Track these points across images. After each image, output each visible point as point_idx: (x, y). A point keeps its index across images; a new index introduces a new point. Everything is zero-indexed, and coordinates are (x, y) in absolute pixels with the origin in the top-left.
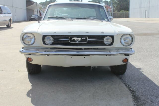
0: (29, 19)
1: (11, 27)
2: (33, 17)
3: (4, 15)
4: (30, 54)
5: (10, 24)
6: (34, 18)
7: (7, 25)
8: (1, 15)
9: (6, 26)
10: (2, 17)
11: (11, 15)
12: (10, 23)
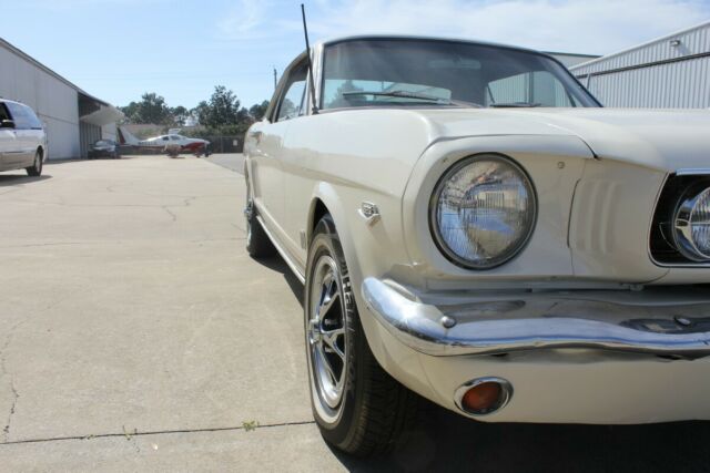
0: (89, 153)
1: (43, 173)
2: (101, 146)
3: (20, 133)
4: (501, 355)
5: (38, 164)
6: (104, 151)
7: (28, 169)
8: (9, 133)
9: (24, 172)
10: (12, 138)
11: (41, 134)
12: (38, 160)
